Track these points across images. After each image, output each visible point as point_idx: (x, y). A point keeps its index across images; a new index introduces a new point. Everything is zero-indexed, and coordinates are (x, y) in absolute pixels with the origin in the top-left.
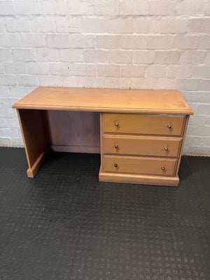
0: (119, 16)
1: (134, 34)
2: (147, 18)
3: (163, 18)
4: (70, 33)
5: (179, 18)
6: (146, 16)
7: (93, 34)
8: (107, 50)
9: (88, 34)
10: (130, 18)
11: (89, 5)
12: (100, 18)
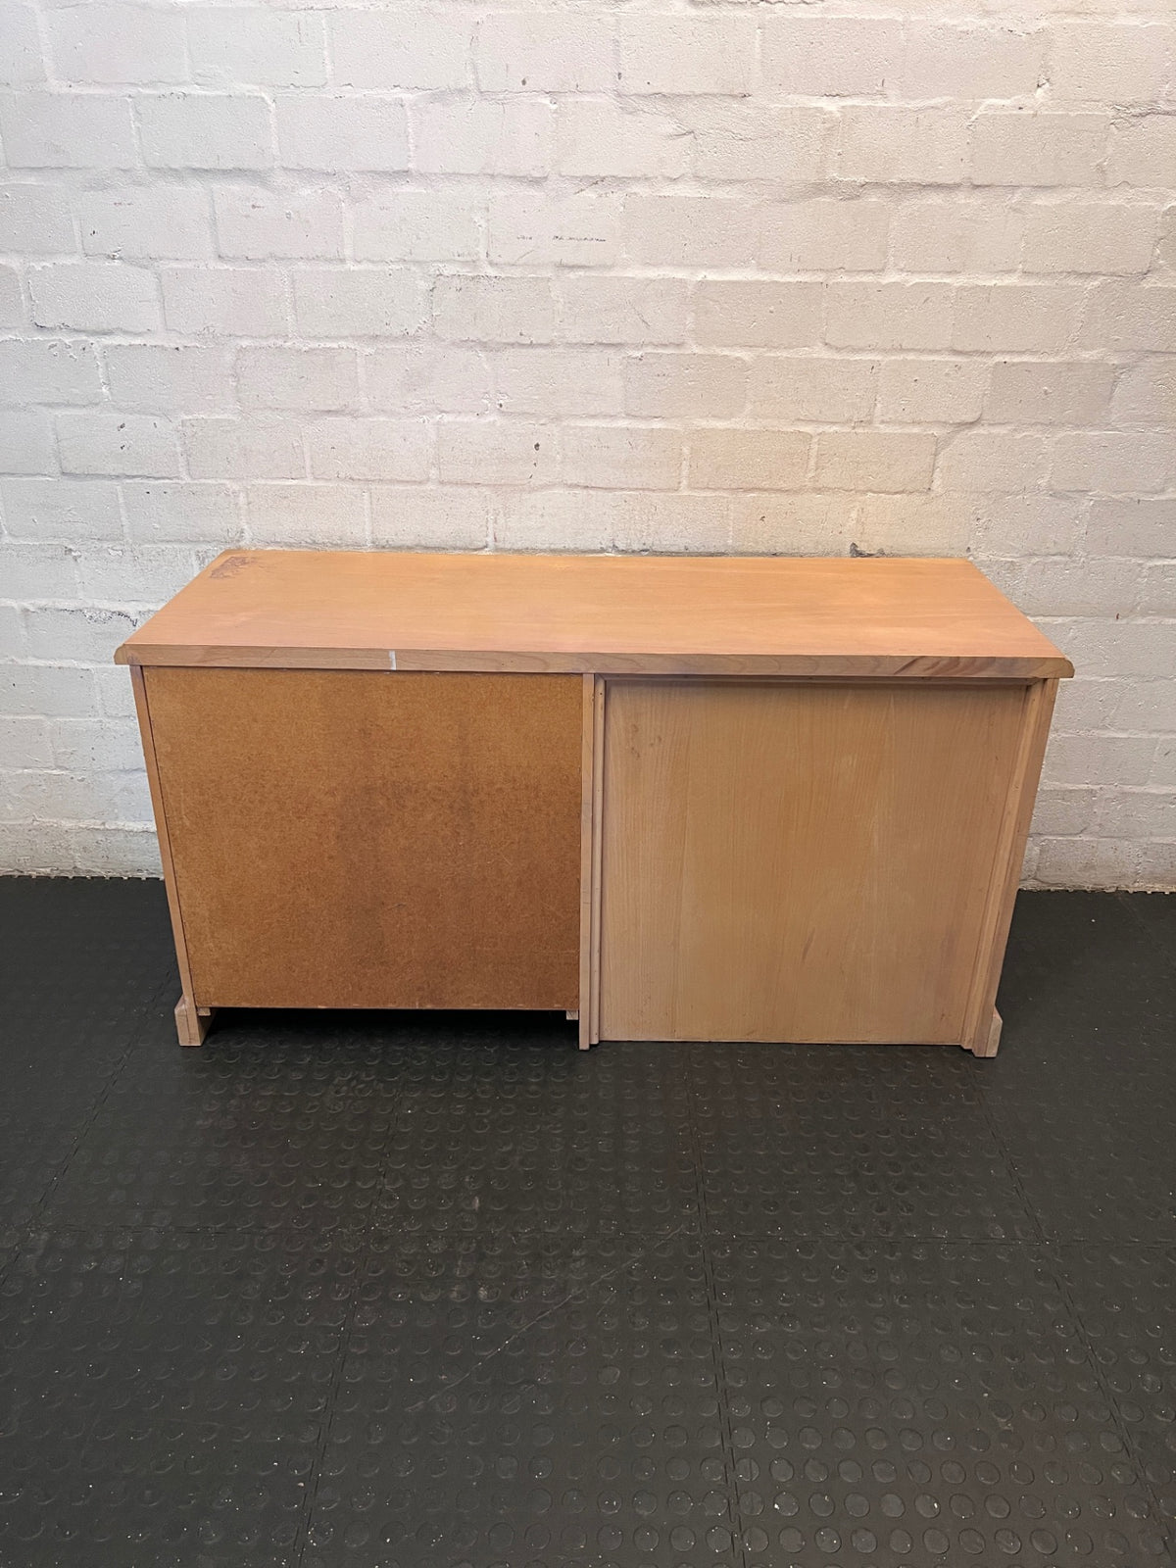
0: (820, 188)
1: (892, 277)
2: (961, 198)
3: (1042, 200)
4: (561, 266)
5: (1115, 200)
6: (957, 186)
7: (681, 274)
8: (745, 355)
9: (652, 273)
10: (873, 199)
11: (670, 128)
12: (721, 193)
